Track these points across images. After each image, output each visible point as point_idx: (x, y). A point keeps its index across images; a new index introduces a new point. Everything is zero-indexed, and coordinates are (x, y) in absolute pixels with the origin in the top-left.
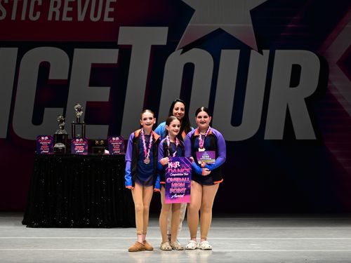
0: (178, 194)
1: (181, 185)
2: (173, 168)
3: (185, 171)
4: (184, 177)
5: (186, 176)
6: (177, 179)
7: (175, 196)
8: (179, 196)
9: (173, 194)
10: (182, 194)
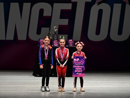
0: (79, 73)
1: (80, 69)
2: (76, 61)
3: (82, 63)
4: (81, 65)
5: (83, 65)
6: (78, 66)
7: (78, 74)
8: (79, 74)
9: (76, 73)
10: (81, 73)
